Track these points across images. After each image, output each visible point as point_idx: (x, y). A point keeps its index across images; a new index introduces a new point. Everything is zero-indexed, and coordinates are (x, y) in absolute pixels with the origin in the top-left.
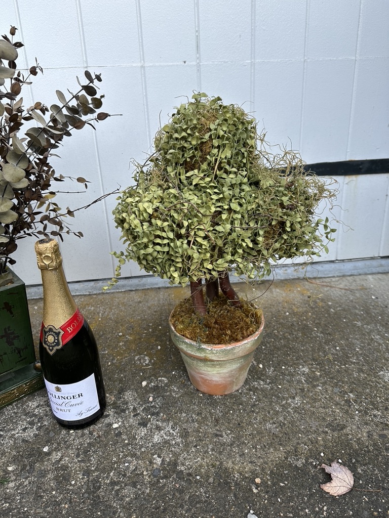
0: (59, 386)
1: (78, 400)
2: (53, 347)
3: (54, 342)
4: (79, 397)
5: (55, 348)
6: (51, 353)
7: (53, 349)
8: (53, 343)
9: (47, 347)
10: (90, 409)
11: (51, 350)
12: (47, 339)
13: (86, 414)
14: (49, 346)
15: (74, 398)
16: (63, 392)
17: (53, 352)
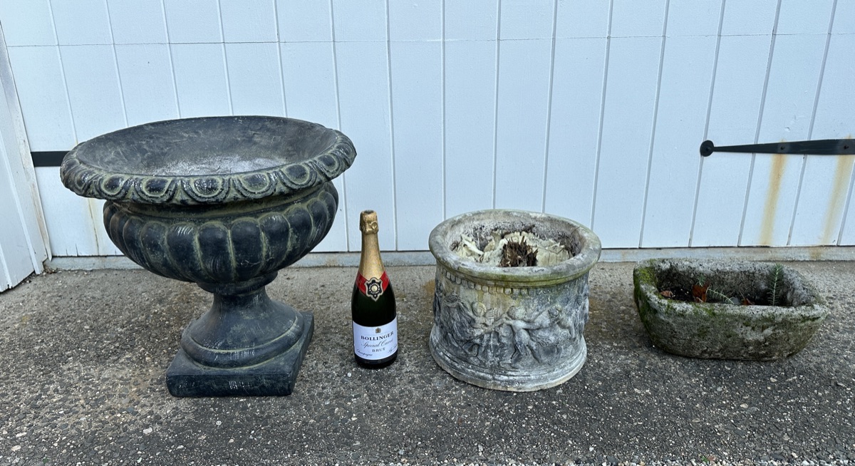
7: (377, 296)
9: (372, 296)
14: (373, 295)
16: (381, 332)
17: (377, 299)
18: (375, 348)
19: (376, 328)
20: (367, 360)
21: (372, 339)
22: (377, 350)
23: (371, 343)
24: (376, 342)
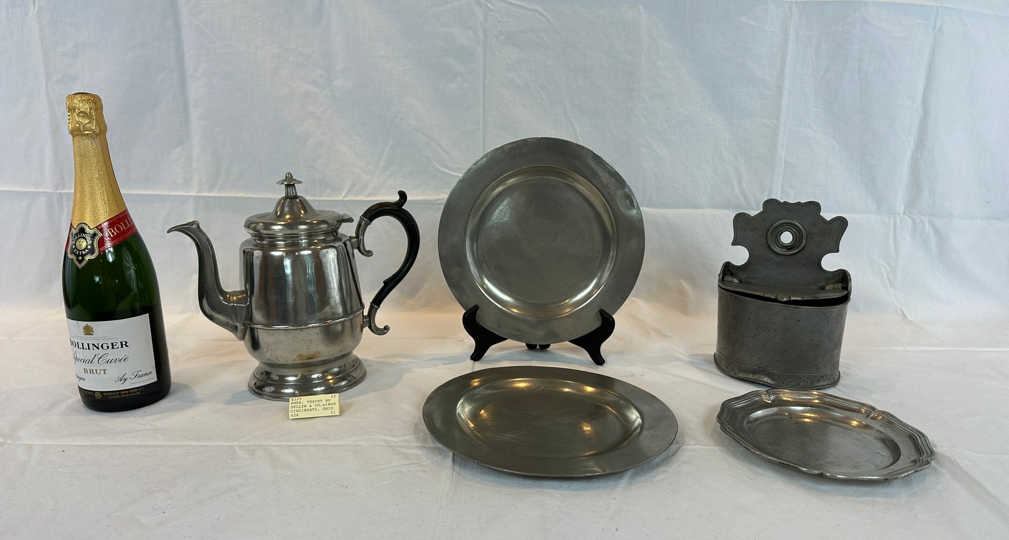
0: (90, 324)
1: (119, 353)
3: (86, 248)
4: (122, 347)
8: (84, 250)
10: (140, 374)
11: (80, 262)
12: (75, 245)
13: (133, 381)
15: (113, 348)
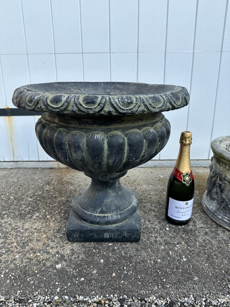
2: (188, 182)
5: (189, 182)
6: (188, 185)
7: (189, 183)
9: (186, 183)
14: (187, 182)
16: (189, 204)
17: (189, 184)
18: (183, 214)
19: (186, 202)
20: (177, 221)
21: (183, 208)
22: (184, 215)
23: (181, 211)
24: (185, 210)
